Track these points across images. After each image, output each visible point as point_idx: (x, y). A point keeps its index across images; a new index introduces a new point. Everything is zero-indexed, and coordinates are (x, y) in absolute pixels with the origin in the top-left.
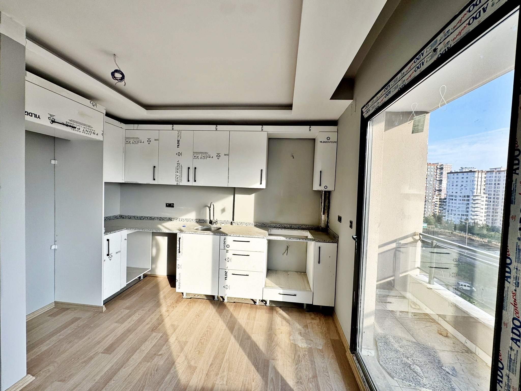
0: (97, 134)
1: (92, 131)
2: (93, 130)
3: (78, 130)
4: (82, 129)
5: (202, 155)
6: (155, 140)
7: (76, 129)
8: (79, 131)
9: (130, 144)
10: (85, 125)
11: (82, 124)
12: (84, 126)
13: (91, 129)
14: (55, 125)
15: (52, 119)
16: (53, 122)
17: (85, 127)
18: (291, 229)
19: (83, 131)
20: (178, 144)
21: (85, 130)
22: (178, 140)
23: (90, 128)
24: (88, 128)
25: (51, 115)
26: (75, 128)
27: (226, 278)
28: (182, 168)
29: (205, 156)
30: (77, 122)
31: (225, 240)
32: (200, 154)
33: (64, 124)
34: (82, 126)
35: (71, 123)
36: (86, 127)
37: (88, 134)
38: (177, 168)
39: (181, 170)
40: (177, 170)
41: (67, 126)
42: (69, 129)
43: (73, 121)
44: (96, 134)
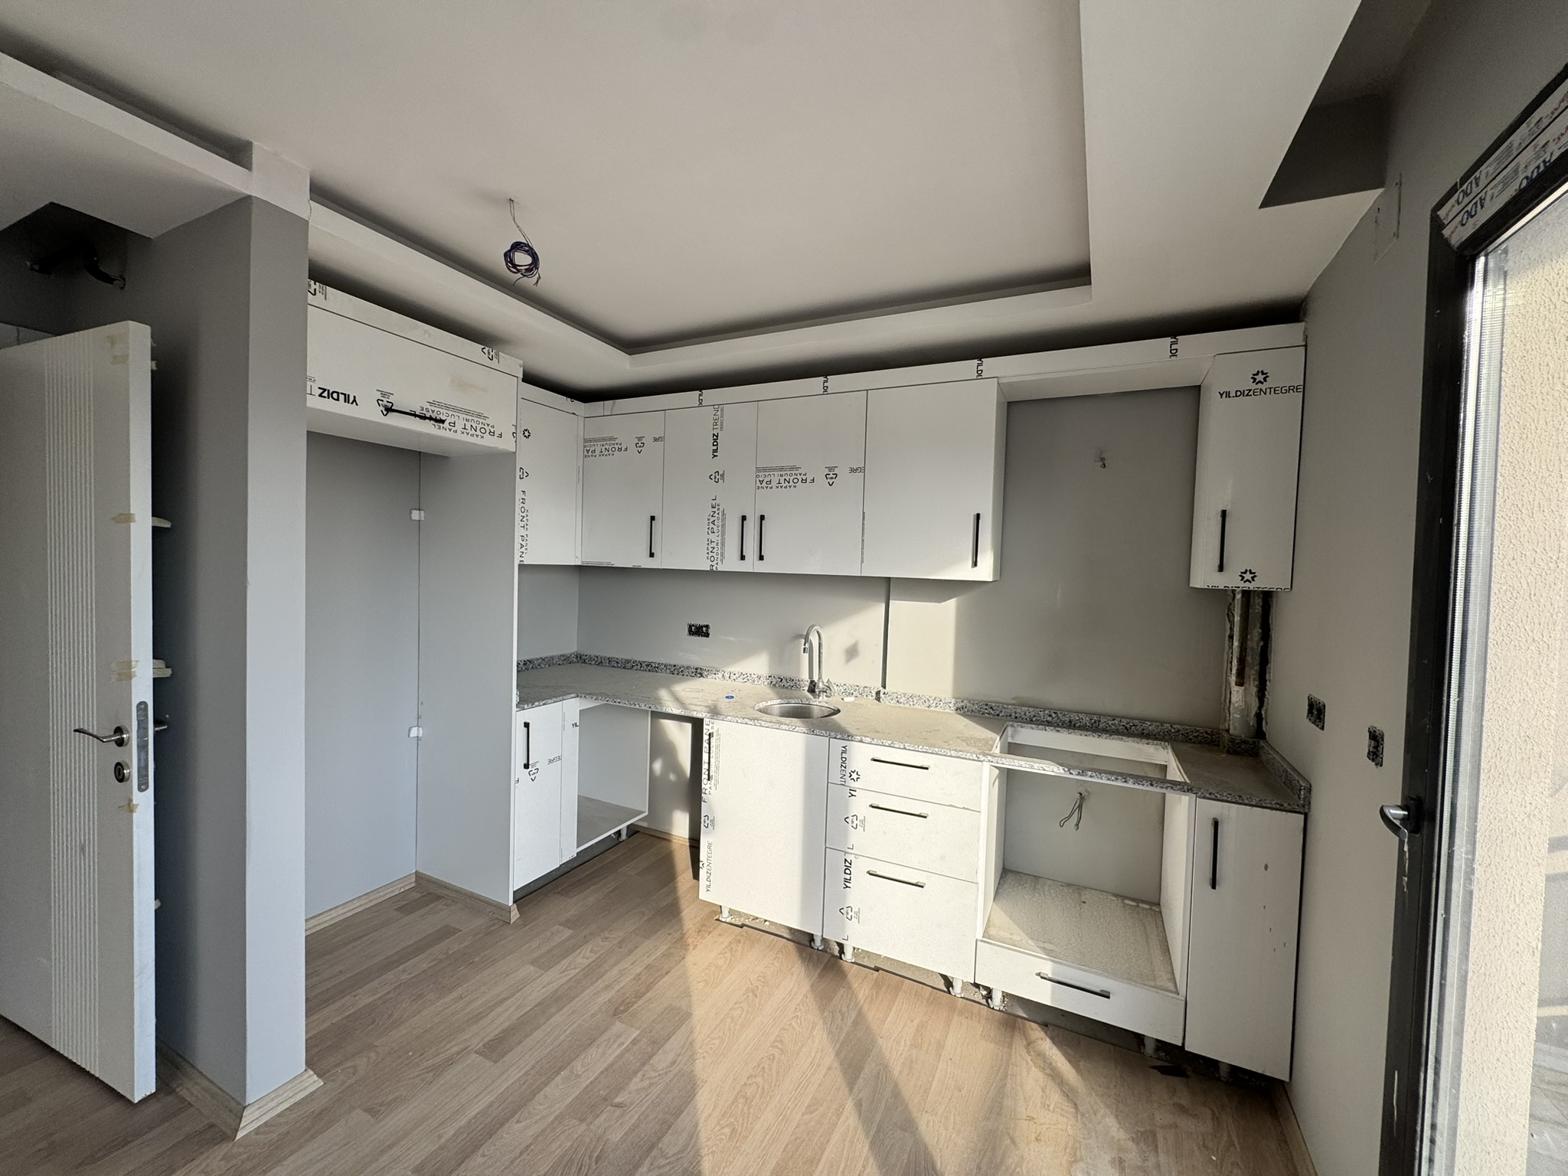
0: (500, 436)
1: (486, 427)
2: (488, 425)
3: (450, 427)
4: (459, 426)
5: (781, 476)
6: (656, 440)
7: (446, 424)
8: (454, 429)
9: (595, 456)
10: (467, 412)
11: (460, 410)
12: (465, 416)
13: (484, 421)
14: (393, 420)
15: (385, 403)
16: (389, 410)
17: (468, 417)
18: (1094, 731)
19: (463, 430)
20: (715, 448)
21: (468, 427)
22: (714, 435)
23: (481, 421)
24: (476, 419)
25: (384, 394)
26: (443, 422)
27: (846, 880)
28: (724, 519)
29: (791, 479)
30: (447, 407)
31: (844, 755)
32: (776, 473)
33: (415, 415)
34: (461, 416)
35: (433, 408)
36: (471, 418)
37: (477, 436)
38: (712, 519)
39: (723, 526)
40: (712, 525)
41: (423, 418)
42: (427, 427)
43: (439, 405)
44: (496, 434)
